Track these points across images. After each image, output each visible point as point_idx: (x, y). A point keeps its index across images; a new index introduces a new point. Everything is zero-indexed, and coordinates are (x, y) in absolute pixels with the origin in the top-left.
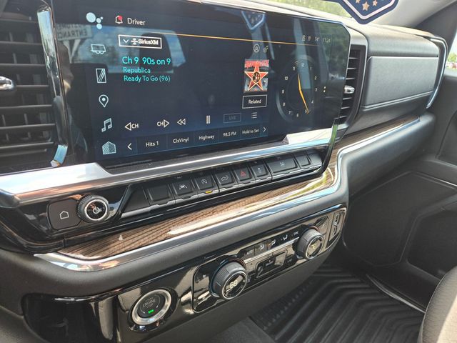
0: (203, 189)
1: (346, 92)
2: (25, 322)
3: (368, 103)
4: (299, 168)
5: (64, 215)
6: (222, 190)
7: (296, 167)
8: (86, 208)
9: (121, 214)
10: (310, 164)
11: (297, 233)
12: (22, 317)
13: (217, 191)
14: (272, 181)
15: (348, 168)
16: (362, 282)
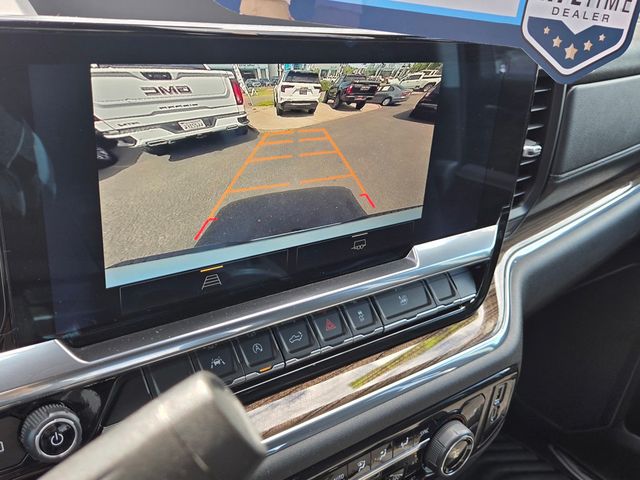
0: (255, 365)
1: (525, 154)
3: (565, 168)
4: (433, 305)
6: (290, 362)
7: (429, 303)
8: (38, 436)
10: (454, 294)
11: (426, 431)
13: (281, 365)
14: (384, 334)
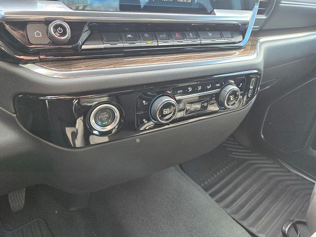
0: (145, 40)
2: (17, 120)
4: (223, 39)
5: (38, 34)
6: (160, 43)
7: (221, 38)
9: (82, 46)
11: (219, 85)
12: (15, 115)
13: (156, 44)
14: (201, 44)
15: (264, 55)
16: (274, 163)
